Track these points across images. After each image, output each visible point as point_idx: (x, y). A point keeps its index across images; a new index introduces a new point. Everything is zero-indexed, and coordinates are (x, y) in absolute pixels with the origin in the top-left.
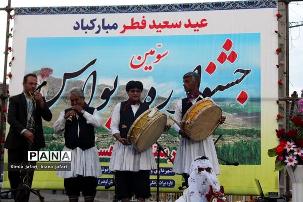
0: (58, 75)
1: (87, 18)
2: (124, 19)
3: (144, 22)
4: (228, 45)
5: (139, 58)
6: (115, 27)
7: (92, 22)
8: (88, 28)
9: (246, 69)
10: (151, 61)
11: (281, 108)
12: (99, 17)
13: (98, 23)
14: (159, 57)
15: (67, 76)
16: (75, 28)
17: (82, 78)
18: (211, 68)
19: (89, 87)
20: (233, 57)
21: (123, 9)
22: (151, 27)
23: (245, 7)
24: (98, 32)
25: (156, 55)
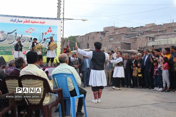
0: (6, 33)
1: (14, 19)
2: (24, 20)
3: (29, 21)
4: (50, 28)
5: (28, 30)
6: (21, 21)
7: (15, 20)
8: (14, 21)
9: (54, 34)
10: (31, 31)
11: (61, 43)
12: (17, 19)
13: (17, 20)
14: (33, 30)
15: (8, 33)
16: (11, 21)
17: (13, 34)
18: (46, 33)
19: (14, 37)
20: (51, 31)
21: (24, 17)
22: (31, 22)
23: (54, 19)
24: (17, 22)
25: (32, 29)
